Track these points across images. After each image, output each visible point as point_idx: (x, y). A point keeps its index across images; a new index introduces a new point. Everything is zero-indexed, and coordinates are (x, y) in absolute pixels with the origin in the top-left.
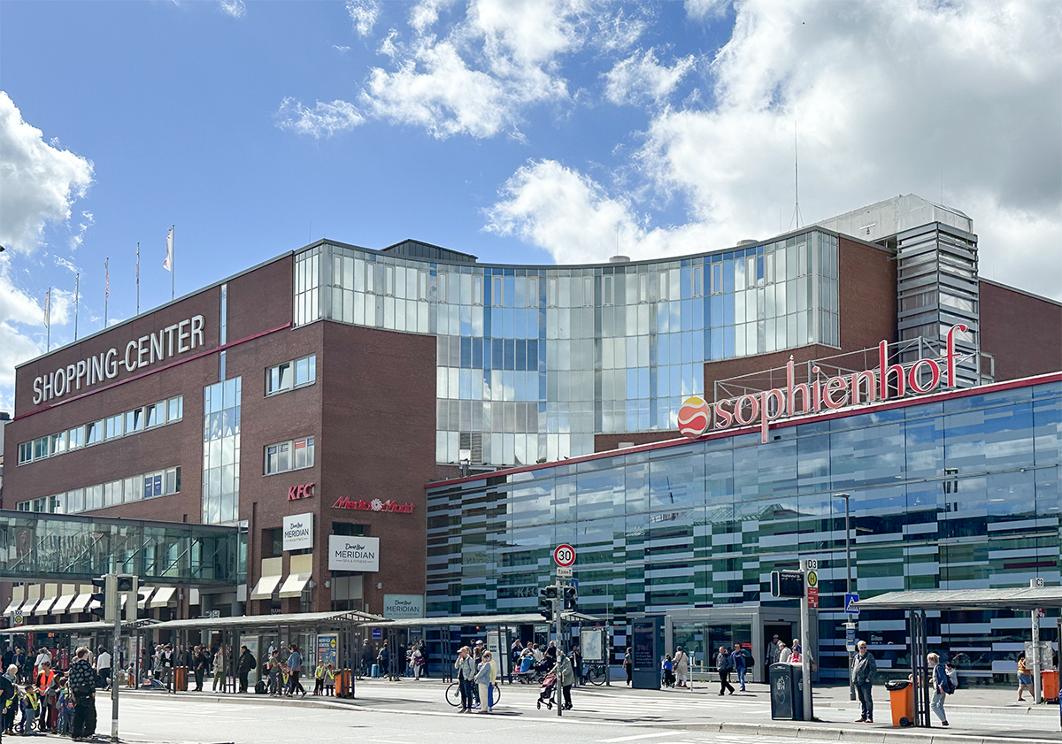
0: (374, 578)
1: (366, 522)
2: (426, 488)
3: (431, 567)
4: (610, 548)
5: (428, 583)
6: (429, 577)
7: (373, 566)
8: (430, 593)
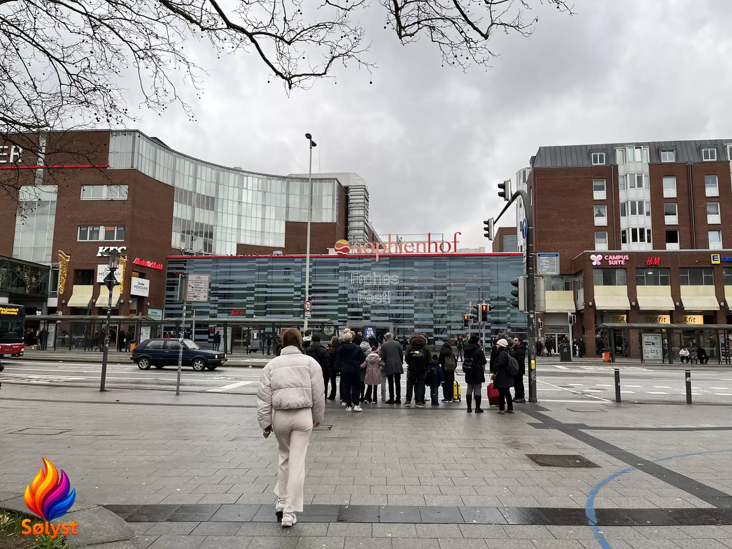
0: (145, 300)
1: (144, 272)
2: (167, 259)
3: (168, 296)
4: (292, 295)
5: (166, 304)
6: (166, 301)
7: (146, 294)
8: (167, 309)
